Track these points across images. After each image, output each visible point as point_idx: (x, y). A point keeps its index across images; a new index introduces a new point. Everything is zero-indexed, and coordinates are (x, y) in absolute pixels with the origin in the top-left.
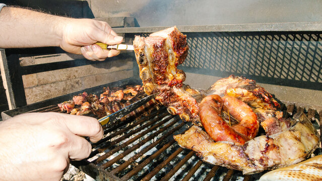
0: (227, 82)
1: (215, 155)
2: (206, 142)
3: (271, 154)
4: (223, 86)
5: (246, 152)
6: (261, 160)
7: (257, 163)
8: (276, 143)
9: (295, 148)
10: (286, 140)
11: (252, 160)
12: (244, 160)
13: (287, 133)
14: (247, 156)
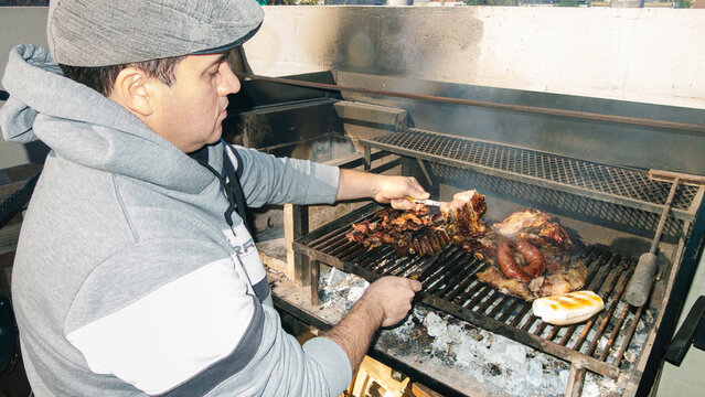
0: (524, 216)
1: (507, 288)
2: (501, 278)
3: (546, 289)
4: (519, 220)
5: (529, 286)
6: (538, 293)
8: (550, 282)
9: (564, 286)
10: (558, 280)
11: (533, 292)
13: (560, 276)
14: (529, 289)
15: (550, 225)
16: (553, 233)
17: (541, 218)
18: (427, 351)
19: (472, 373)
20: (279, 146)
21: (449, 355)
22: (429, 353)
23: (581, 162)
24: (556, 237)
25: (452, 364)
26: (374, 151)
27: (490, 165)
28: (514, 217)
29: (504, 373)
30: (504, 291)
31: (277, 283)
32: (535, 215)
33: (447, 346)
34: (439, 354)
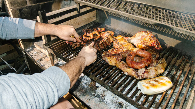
0: (142, 34)
1: (128, 72)
2: (125, 68)
3: (146, 74)
4: (139, 36)
5: (138, 73)
6: (142, 76)
7: (140, 77)
8: (148, 71)
9: (154, 73)
10: (152, 70)
11: (139, 76)
12: (136, 75)
13: (153, 68)
14: (138, 74)
15: (152, 39)
16: (153, 43)
17: (149, 35)
18: (94, 94)
19: (110, 106)
20: (45, 2)
21: (102, 97)
22: (94, 95)
23: (169, 10)
24: (155, 45)
25: (103, 101)
26: (81, 5)
27: (127, 12)
28: (138, 34)
29: (124, 108)
30: (126, 74)
31: (43, 59)
32: (146, 34)
33: (102, 92)
34: (99, 96)
